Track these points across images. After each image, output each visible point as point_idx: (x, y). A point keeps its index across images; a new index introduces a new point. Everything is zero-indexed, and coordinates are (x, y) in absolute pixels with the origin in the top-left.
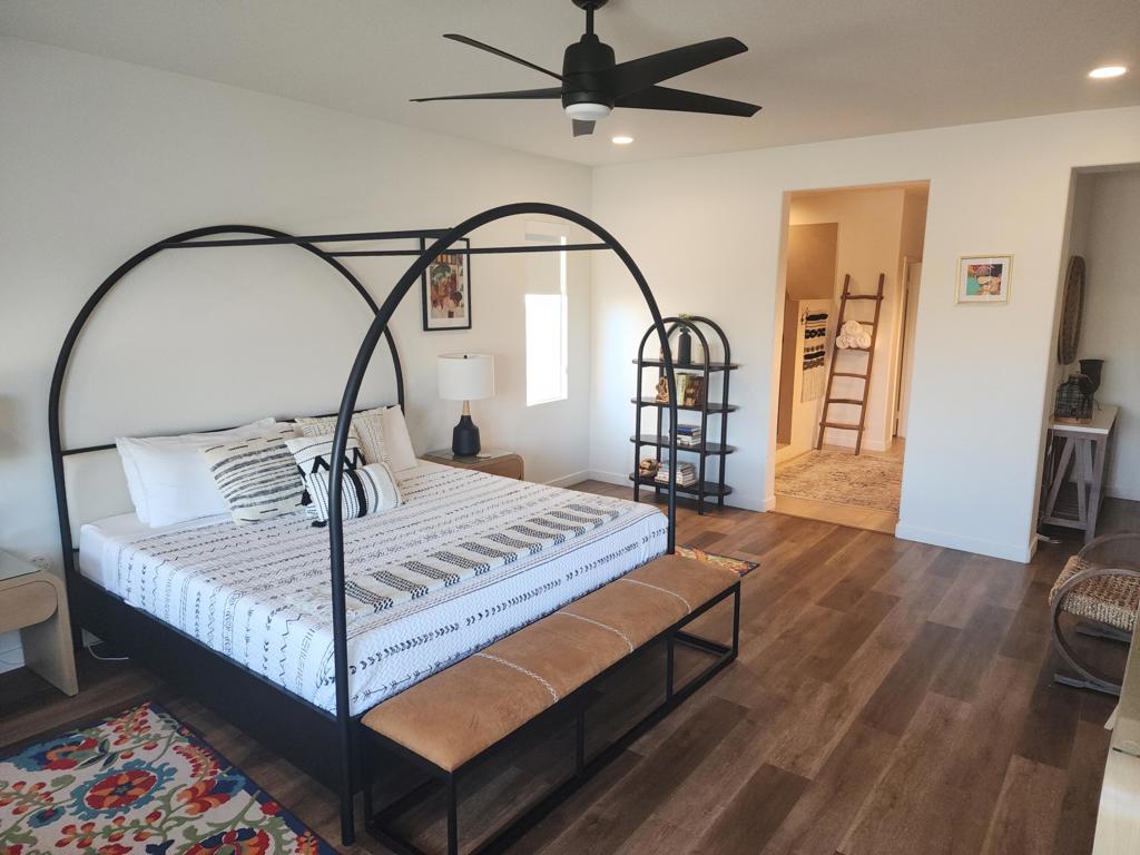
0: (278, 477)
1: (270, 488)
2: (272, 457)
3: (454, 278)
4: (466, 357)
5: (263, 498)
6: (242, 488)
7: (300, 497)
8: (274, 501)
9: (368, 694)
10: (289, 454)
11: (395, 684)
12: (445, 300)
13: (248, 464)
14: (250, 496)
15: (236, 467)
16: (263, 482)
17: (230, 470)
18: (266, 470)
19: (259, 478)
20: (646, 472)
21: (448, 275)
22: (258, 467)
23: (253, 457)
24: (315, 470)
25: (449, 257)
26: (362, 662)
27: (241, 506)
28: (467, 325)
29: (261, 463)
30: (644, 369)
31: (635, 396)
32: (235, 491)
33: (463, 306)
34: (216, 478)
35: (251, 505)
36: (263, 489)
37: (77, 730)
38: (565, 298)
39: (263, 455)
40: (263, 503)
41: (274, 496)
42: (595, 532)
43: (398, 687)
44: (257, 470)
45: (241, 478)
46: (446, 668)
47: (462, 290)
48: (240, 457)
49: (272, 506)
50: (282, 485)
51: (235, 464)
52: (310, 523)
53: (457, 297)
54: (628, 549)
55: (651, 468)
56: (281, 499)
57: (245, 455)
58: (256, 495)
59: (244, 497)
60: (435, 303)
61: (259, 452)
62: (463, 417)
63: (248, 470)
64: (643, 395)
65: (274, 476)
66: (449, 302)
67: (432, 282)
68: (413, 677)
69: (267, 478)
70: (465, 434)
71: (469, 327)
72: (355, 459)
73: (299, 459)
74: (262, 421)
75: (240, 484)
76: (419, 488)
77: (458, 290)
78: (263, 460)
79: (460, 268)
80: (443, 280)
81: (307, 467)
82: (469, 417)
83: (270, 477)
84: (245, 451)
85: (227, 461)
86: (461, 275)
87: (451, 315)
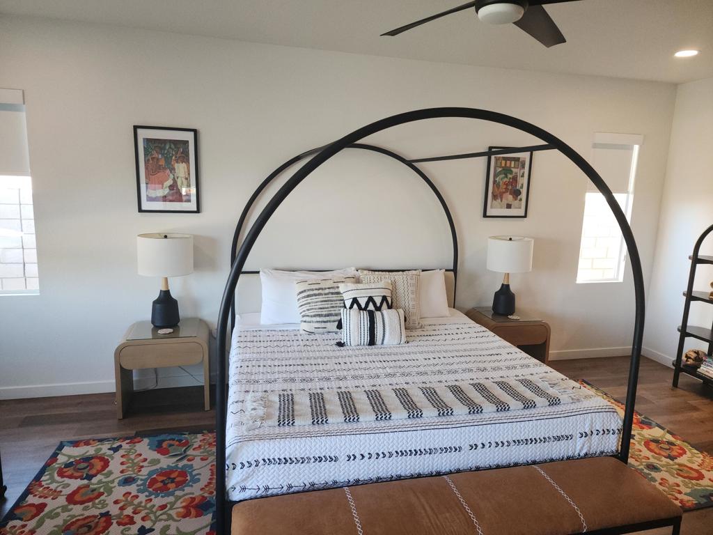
0: (333, 307)
1: (324, 313)
2: (332, 293)
3: (515, 179)
4: (511, 239)
5: (318, 319)
6: (308, 310)
7: (337, 323)
8: (325, 322)
9: (244, 489)
10: (338, 293)
11: (267, 489)
12: (504, 195)
13: (315, 295)
14: (311, 316)
15: (308, 296)
16: (321, 308)
17: (305, 297)
18: (326, 301)
19: (319, 305)
20: (691, 362)
21: (510, 176)
22: (321, 299)
23: (320, 291)
24: (351, 307)
25: (513, 163)
26: (242, 463)
27: (305, 322)
28: (523, 215)
29: (324, 296)
30: (698, 266)
31: (685, 289)
32: (304, 311)
33: (521, 200)
34: (298, 300)
35: (310, 322)
36: (320, 313)
37: (187, 433)
38: (631, 197)
39: (327, 291)
40: (317, 322)
41: (325, 319)
42: (521, 413)
43: (270, 492)
44: (319, 300)
45: (309, 303)
46: (319, 490)
47: (522, 187)
48: (313, 290)
49: (323, 325)
50: (333, 312)
51: (307, 294)
52: (335, 342)
53: (516, 193)
54: (558, 438)
55: (695, 359)
56: (330, 321)
57: (316, 289)
58: (315, 316)
59: (308, 316)
60: (495, 197)
61: (325, 289)
62: (503, 285)
63: (314, 299)
64: (695, 289)
65: (329, 306)
66: (509, 198)
67: (495, 182)
68: (285, 488)
69: (324, 306)
70: (502, 298)
71: (525, 216)
72: (382, 304)
73: (345, 296)
74: (348, 269)
75: (308, 307)
76: (435, 333)
77: (518, 187)
78: (325, 294)
79: (522, 171)
80: (505, 180)
81: (348, 304)
82: (508, 286)
83: (326, 306)
84: (317, 286)
85: (305, 291)
86: (523, 176)
87: (509, 206)
